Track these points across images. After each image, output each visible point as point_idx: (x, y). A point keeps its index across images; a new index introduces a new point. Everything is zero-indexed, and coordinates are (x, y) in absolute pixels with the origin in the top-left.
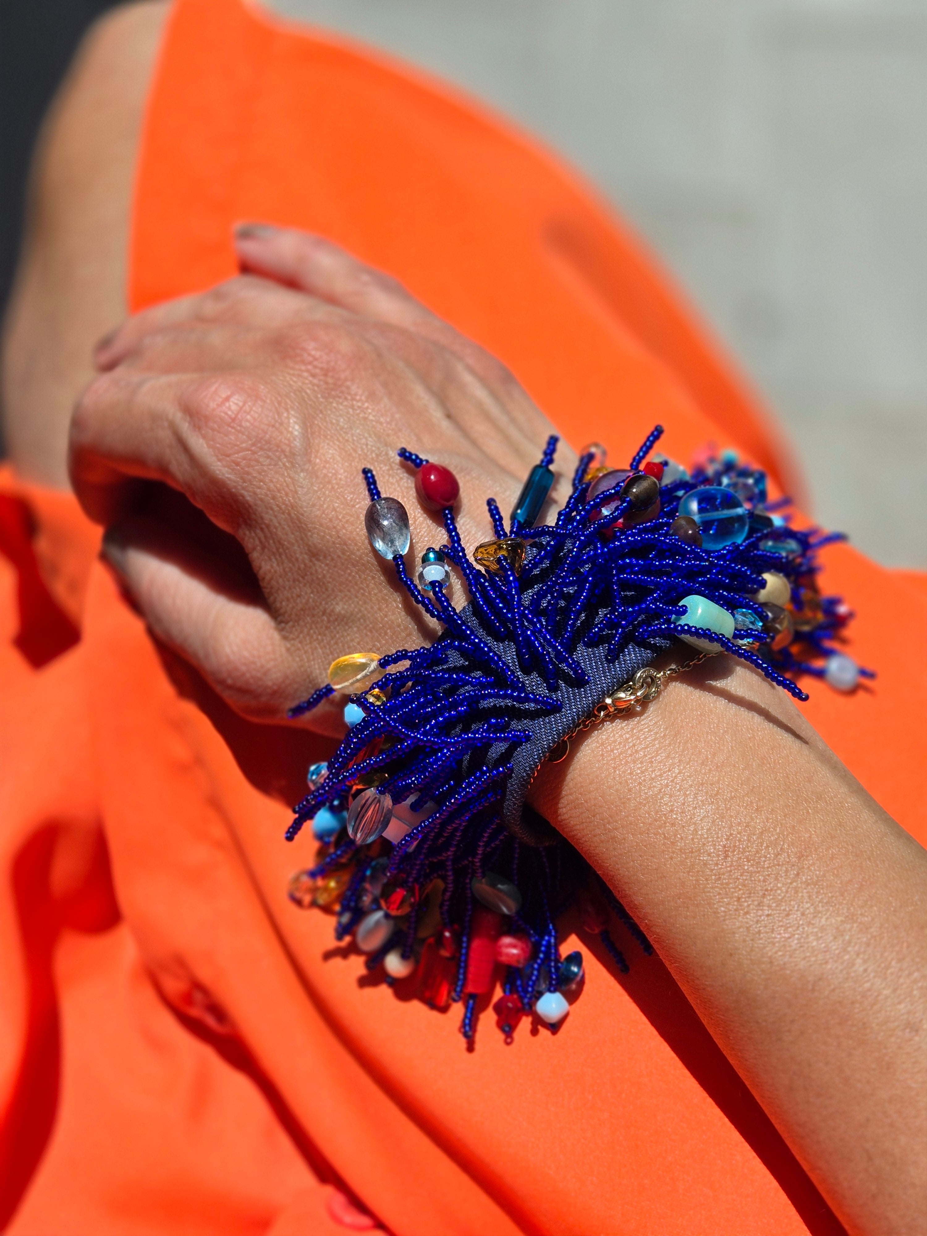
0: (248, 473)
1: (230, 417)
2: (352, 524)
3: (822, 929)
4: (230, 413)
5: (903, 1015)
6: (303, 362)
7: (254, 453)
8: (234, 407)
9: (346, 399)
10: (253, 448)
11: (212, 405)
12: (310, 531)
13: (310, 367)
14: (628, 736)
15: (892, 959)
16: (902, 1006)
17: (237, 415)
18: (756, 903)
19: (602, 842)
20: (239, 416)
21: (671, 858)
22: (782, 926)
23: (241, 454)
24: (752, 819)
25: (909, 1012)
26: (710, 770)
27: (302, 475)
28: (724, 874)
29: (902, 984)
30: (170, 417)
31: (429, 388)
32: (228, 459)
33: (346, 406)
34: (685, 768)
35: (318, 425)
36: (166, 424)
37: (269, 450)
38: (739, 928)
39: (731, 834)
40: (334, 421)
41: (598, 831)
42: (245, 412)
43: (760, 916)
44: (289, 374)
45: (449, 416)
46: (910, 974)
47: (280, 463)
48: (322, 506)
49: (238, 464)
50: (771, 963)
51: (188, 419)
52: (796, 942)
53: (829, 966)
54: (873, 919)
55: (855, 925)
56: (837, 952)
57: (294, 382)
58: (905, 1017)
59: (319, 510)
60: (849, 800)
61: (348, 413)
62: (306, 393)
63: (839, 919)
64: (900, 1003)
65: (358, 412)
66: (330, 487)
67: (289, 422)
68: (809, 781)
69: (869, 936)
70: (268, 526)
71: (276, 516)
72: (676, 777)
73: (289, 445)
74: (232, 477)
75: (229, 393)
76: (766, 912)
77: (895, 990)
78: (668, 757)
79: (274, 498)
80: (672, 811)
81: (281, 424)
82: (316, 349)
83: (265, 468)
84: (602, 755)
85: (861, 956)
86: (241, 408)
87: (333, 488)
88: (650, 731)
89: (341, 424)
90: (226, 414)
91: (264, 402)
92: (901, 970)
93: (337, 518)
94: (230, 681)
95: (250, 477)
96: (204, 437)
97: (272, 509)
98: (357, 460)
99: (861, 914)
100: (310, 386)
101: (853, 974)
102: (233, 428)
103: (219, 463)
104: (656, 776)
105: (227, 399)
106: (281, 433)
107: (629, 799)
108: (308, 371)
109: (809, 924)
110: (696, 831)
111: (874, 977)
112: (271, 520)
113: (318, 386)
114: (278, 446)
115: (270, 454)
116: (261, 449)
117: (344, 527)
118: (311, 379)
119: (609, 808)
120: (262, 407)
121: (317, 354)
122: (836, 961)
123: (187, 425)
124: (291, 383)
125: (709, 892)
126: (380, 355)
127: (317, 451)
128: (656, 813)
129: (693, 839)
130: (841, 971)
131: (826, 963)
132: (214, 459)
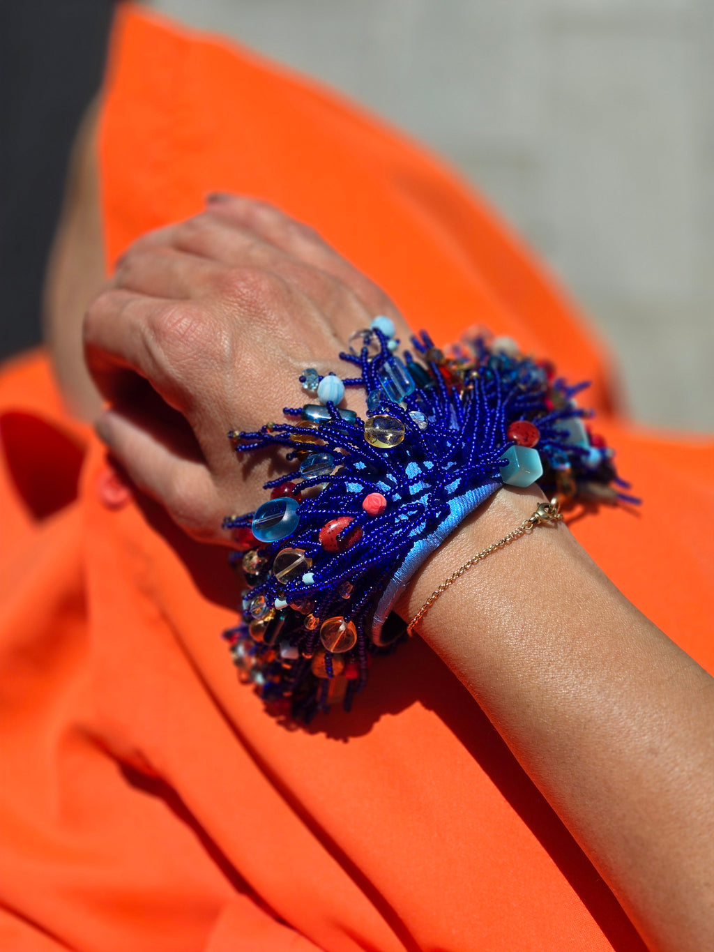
0: (191, 374)
1: (180, 333)
2: (261, 410)
3: (590, 687)
4: (181, 330)
5: (646, 744)
6: (234, 296)
7: (195, 359)
8: (184, 327)
9: (263, 323)
10: (195, 356)
11: (169, 325)
12: (231, 414)
13: (239, 299)
14: (452, 559)
15: (638, 706)
16: (646, 737)
17: (185, 332)
18: (544, 670)
19: (437, 632)
20: (187, 334)
21: (484, 642)
22: (562, 685)
23: (187, 360)
24: (540, 614)
25: (650, 742)
26: (510, 581)
27: (228, 376)
28: (520, 651)
29: (646, 723)
30: (142, 330)
31: (323, 315)
32: (177, 363)
33: (262, 328)
34: (492, 580)
35: (241, 340)
36: (139, 335)
37: (207, 358)
38: (532, 688)
39: (525, 625)
40: (253, 338)
41: (433, 626)
42: (191, 330)
43: (547, 679)
44: (224, 304)
45: (335, 335)
46: (651, 716)
47: (213, 367)
48: (240, 398)
49: (184, 367)
50: (556, 711)
51: (153, 333)
52: (572, 696)
53: (595, 712)
54: (625, 679)
55: (613, 684)
56: (601, 702)
57: (227, 310)
58: (648, 745)
59: (238, 400)
60: (609, 599)
61: (263, 332)
62: (235, 318)
63: (601, 679)
64: (644, 735)
65: (270, 332)
66: (247, 384)
67: (221, 339)
68: (581, 587)
69: (622, 691)
70: (204, 410)
71: (209, 404)
72: (486, 587)
73: (219, 355)
74: (180, 376)
75: (181, 317)
76: (551, 676)
77: (641, 727)
78: (480, 573)
79: (208, 391)
80: (483, 610)
81: (216, 340)
82: (245, 287)
83: (203, 370)
84: (435, 573)
85: (618, 704)
86: (188, 328)
87: (249, 385)
88: (467, 555)
89: (258, 340)
90: (178, 331)
91: (205, 324)
92: (644, 713)
93: (251, 407)
94: (181, 513)
95: (192, 377)
96: (163, 347)
97: (207, 399)
98: (266, 366)
99: (617, 676)
100: (237, 313)
101: (612, 717)
102: (182, 342)
103: (171, 366)
104: (472, 586)
105: (179, 321)
106: (215, 346)
107: (454, 602)
108: (237, 302)
109: (581, 683)
110: (500, 622)
111: (627, 718)
112: (206, 407)
113: (244, 313)
114: (213, 356)
115: (207, 360)
116: (201, 357)
117: (255, 413)
118: (239, 308)
119: (440, 609)
120: (203, 327)
121: (245, 291)
122: (600, 708)
123: (152, 337)
124: (225, 310)
125: (511, 664)
126: (289, 292)
127: (240, 359)
128: (473, 611)
129: (498, 628)
130: (604, 715)
131: (594, 709)
132: (168, 363)
